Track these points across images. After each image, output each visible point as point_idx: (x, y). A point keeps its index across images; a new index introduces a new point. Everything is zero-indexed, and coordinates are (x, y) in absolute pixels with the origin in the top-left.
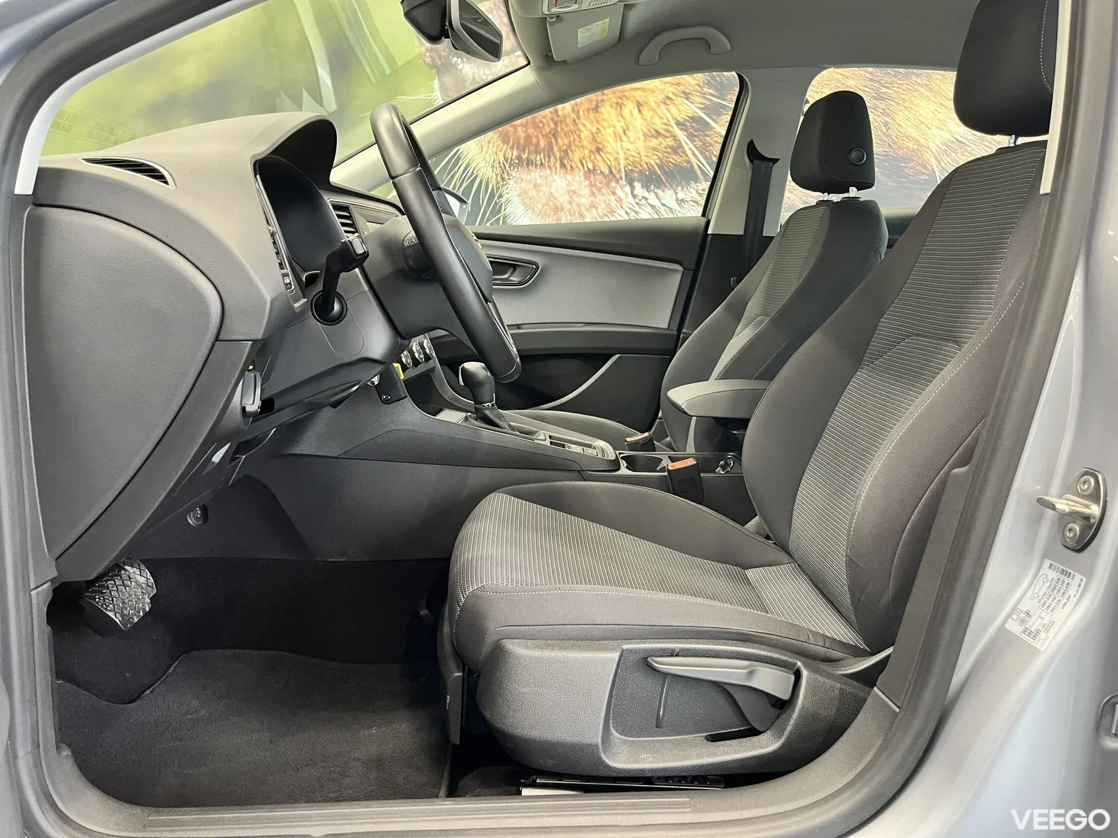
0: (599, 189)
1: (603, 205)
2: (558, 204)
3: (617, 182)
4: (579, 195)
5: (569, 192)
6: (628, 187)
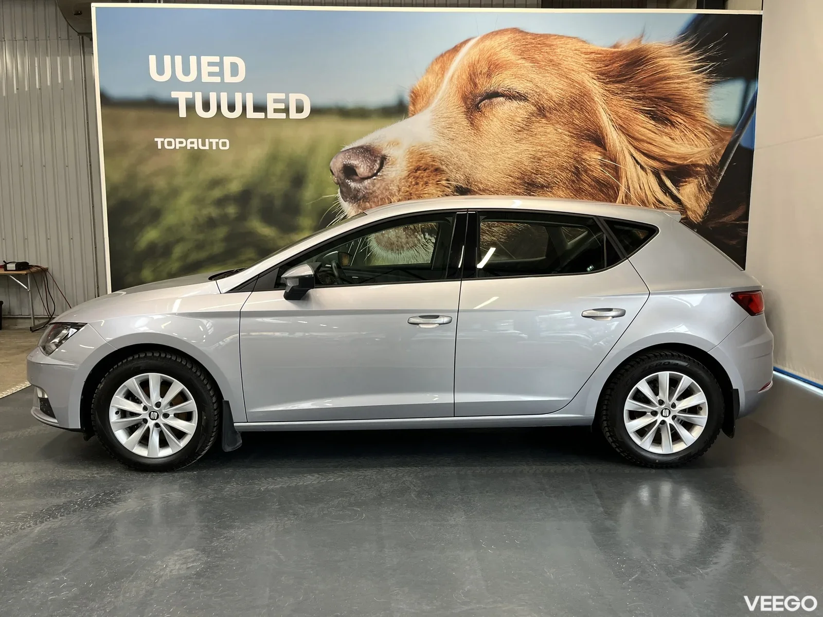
0: (410, 236)
1: (411, 242)
2: (392, 242)
3: (418, 233)
4: (401, 238)
5: (396, 237)
6: (422, 235)
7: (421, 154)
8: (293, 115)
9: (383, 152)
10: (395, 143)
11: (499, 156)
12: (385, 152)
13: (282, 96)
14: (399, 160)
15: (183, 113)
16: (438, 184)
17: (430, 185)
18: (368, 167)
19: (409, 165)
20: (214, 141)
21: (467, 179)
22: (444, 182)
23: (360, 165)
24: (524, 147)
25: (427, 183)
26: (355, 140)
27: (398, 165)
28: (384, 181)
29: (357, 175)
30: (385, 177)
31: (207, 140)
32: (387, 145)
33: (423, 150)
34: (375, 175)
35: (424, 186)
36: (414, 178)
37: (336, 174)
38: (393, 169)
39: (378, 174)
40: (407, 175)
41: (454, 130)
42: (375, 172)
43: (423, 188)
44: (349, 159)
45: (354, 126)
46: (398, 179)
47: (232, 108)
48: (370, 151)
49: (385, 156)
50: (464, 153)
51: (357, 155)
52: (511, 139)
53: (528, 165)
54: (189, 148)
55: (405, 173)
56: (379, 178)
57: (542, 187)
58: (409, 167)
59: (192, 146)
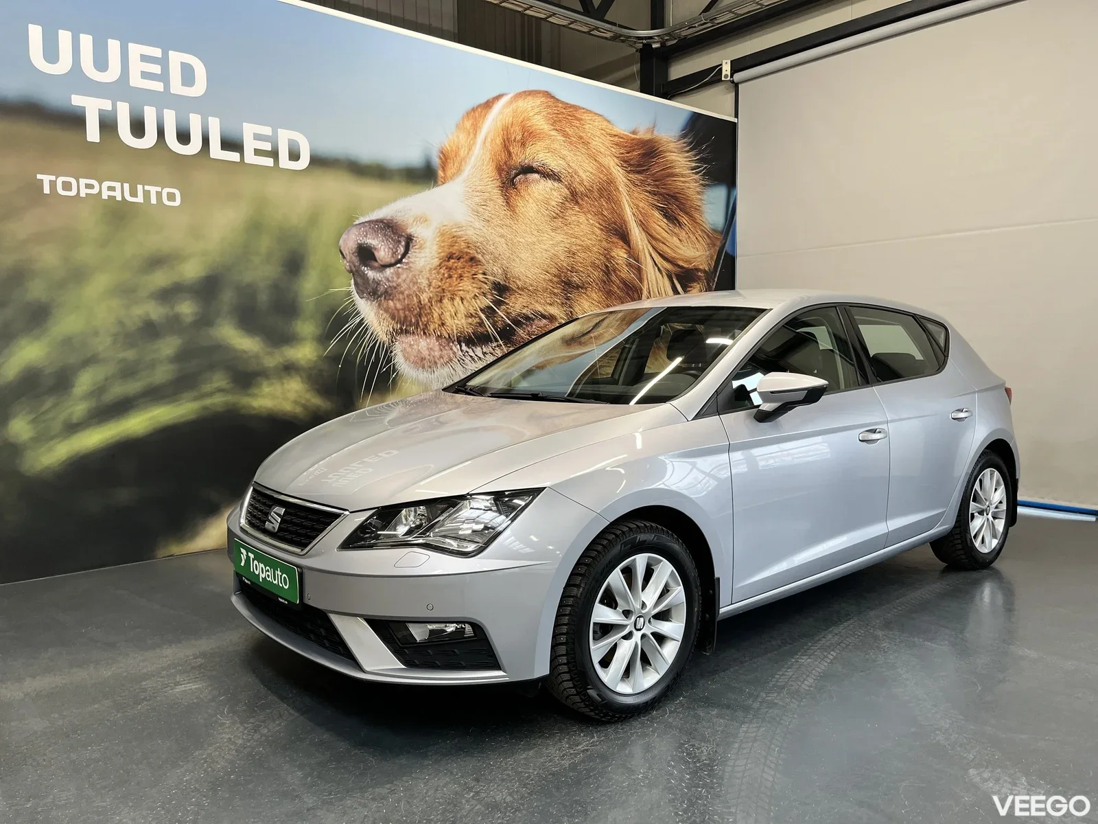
7: (454, 237)
8: (285, 162)
9: (409, 231)
10: (422, 220)
11: (536, 247)
12: (412, 230)
13: (267, 131)
14: (428, 244)
15: (93, 133)
16: (473, 278)
17: (465, 279)
18: (390, 250)
19: (440, 251)
20: (153, 190)
21: (505, 273)
22: (480, 276)
23: (380, 246)
24: (559, 238)
25: (461, 276)
26: (373, 210)
27: (427, 250)
28: (411, 271)
29: (376, 260)
30: (411, 265)
31: (140, 187)
32: (414, 221)
33: (456, 231)
34: (400, 261)
35: (459, 280)
36: (446, 268)
37: (348, 258)
38: (423, 255)
39: (404, 260)
40: (438, 263)
41: (489, 209)
42: (399, 257)
43: (457, 283)
44: (366, 236)
45: (370, 190)
46: (428, 269)
47: (184, 137)
48: (392, 227)
49: (411, 236)
50: (500, 239)
51: (375, 231)
52: (547, 227)
53: (564, 261)
54: (105, 196)
55: (436, 262)
56: (405, 267)
57: (578, 287)
58: (440, 253)
59: (112, 193)
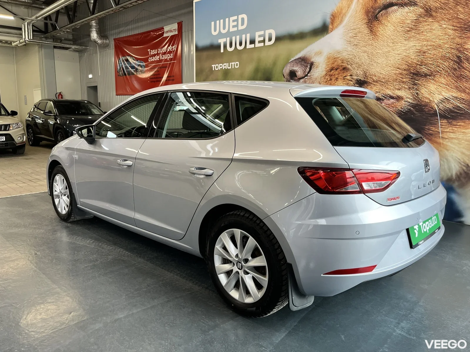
7: (335, 59)
8: (267, 43)
9: (312, 60)
10: (319, 53)
11: (390, 53)
12: (313, 59)
13: (262, 33)
14: (321, 64)
15: (222, 51)
16: (344, 79)
17: (339, 80)
18: (303, 71)
19: (327, 67)
20: (233, 63)
21: (365, 74)
22: (348, 77)
23: (298, 70)
24: (412, 44)
25: (337, 79)
26: (297, 54)
27: (320, 68)
28: (311, 79)
29: (297, 77)
30: (312, 76)
31: (230, 63)
32: (314, 55)
33: (337, 55)
34: (307, 75)
35: (335, 81)
36: (329, 76)
37: (286, 77)
38: (317, 71)
39: (308, 75)
40: (325, 74)
41: (358, 38)
42: (307, 73)
43: (334, 82)
44: (293, 66)
45: (297, 45)
46: (320, 77)
47: (241, 44)
48: (304, 60)
49: (313, 62)
50: (364, 54)
51: (297, 63)
52: (401, 38)
54: (224, 69)
55: (324, 73)
56: (309, 78)
57: (426, 75)
58: (326, 68)
59: (225, 67)
